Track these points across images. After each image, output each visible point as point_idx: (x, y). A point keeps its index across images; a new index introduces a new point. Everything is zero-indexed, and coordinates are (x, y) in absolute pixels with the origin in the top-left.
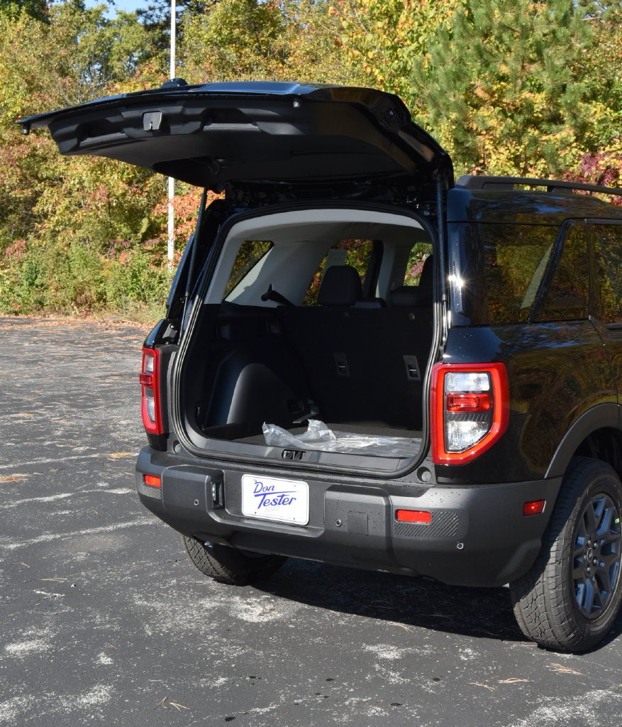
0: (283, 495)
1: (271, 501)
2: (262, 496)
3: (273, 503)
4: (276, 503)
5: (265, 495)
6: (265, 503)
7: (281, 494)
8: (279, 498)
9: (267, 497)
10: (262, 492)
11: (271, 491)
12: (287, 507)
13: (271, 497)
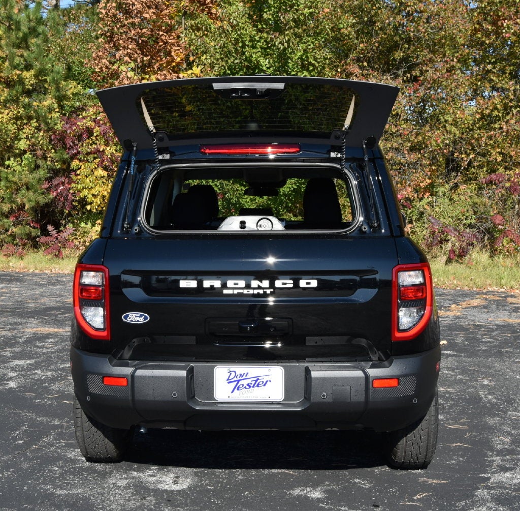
0: (258, 379)
1: (245, 385)
2: (237, 382)
3: (247, 387)
4: (250, 387)
5: (238, 381)
6: (239, 387)
7: (256, 379)
8: (253, 383)
9: (241, 383)
10: (235, 379)
11: (244, 377)
12: (262, 388)
13: (245, 382)
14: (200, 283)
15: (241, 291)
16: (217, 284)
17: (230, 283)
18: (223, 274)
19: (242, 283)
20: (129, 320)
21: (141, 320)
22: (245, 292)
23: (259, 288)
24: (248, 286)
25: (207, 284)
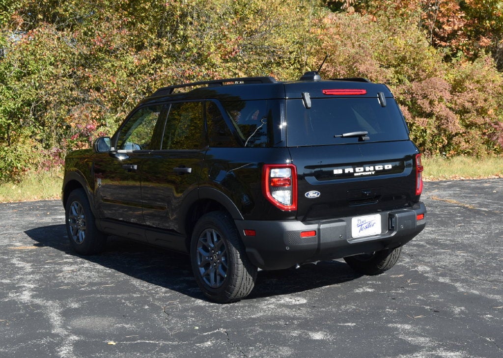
0: (370, 223)
4: (367, 228)
6: (362, 229)
8: (368, 225)
10: (360, 224)
11: (364, 223)
12: (372, 228)
13: (364, 226)
14: (344, 171)
15: (362, 173)
16: (351, 170)
17: (357, 169)
18: (354, 165)
19: (362, 169)
20: (309, 196)
21: (316, 196)
22: (364, 174)
23: (370, 171)
24: (365, 171)
25: (347, 171)
